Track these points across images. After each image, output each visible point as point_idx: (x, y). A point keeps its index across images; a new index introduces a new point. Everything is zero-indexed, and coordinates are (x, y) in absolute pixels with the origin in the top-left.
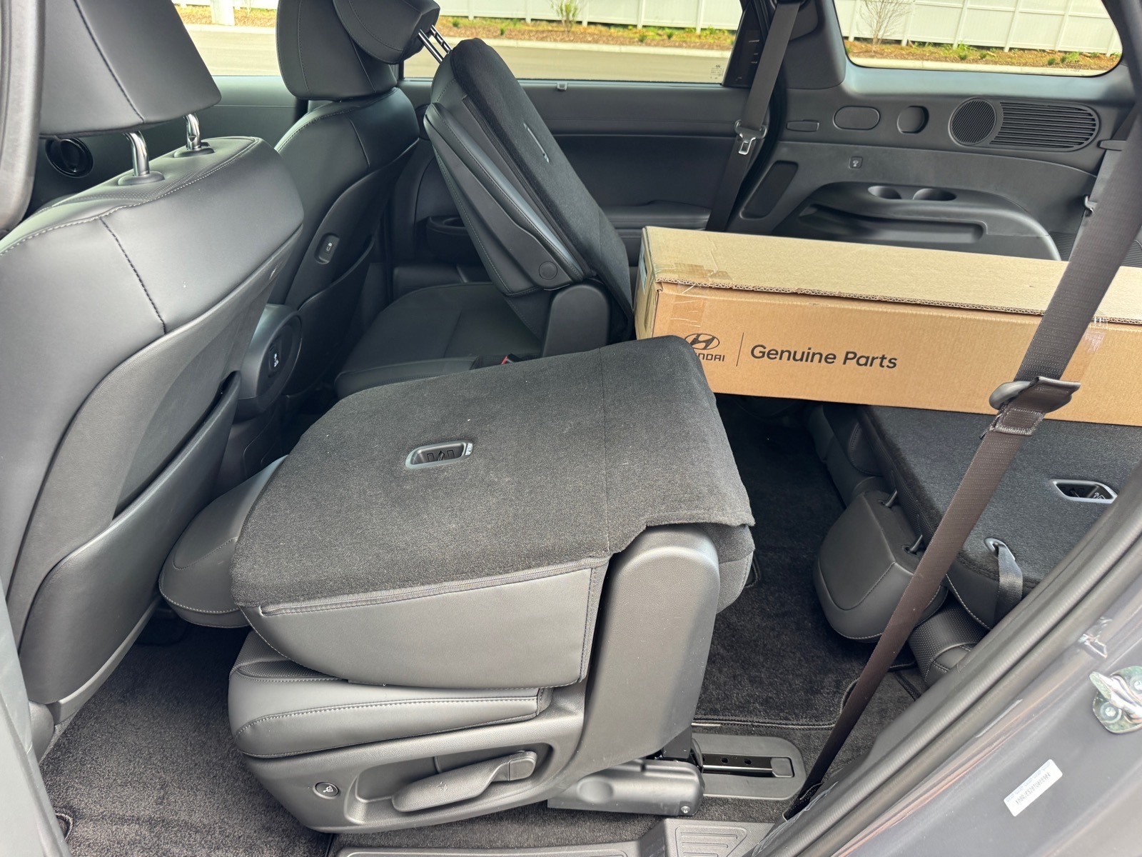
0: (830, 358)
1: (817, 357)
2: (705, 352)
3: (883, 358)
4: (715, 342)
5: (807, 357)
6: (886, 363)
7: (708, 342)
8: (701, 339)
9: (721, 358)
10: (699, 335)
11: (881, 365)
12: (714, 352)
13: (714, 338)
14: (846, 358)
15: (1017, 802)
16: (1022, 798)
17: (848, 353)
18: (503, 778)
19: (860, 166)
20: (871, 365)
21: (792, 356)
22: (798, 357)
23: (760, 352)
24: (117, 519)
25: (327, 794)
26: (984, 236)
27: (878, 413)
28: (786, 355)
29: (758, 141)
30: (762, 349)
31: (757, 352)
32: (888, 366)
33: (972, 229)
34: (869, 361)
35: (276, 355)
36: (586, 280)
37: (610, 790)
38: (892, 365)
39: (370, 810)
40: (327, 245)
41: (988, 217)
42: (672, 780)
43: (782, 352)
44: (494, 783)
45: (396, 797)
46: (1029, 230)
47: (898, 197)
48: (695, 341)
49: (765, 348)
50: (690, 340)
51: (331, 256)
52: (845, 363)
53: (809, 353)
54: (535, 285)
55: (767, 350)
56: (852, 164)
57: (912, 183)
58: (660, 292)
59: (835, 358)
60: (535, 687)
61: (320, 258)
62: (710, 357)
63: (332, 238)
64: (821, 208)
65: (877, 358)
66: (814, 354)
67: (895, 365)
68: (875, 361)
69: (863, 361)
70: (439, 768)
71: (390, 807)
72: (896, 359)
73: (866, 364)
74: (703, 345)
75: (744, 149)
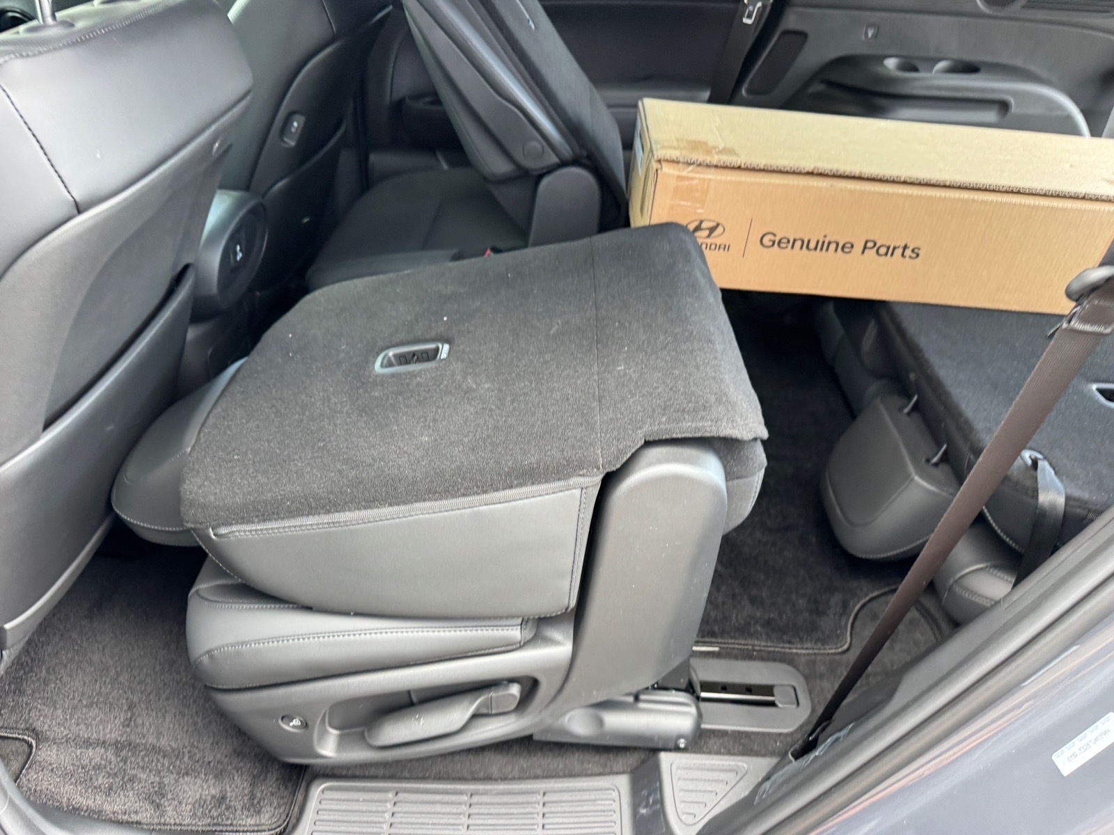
0: (846, 248)
1: (833, 246)
2: (709, 241)
3: (905, 247)
4: (720, 229)
5: (822, 246)
6: (908, 252)
7: (712, 230)
8: (704, 225)
9: (726, 248)
10: (701, 222)
11: (903, 255)
12: (718, 241)
13: (718, 225)
14: (865, 247)
15: (1069, 759)
16: (1074, 755)
17: (866, 242)
18: (484, 711)
19: (875, 36)
20: (892, 254)
21: (806, 245)
22: (812, 245)
23: (770, 240)
24: (49, 430)
25: (294, 727)
26: (1009, 114)
27: (897, 309)
28: (798, 244)
29: (764, 6)
30: (771, 237)
31: (766, 241)
32: (910, 257)
33: (996, 107)
34: (890, 251)
35: (238, 248)
36: (575, 162)
37: (601, 722)
38: (914, 255)
39: (343, 742)
40: (292, 125)
41: (1014, 93)
42: (667, 712)
43: (795, 241)
44: (475, 716)
45: (369, 731)
46: (1060, 107)
47: (915, 69)
48: (698, 228)
49: (775, 235)
50: (691, 227)
51: (297, 136)
52: (863, 252)
53: (823, 242)
54: (519, 167)
55: (777, 239)
56: (866, 34)
57: (932, 54)
58: (659, 171)
59: (852, 246)
60: (518, 617)
61: (286, 139)
62: (713, 247)
63: (297, 117)
64: (831, 84)
65: (899, 247)
66: (829, 243)
67: (918, 255)
68: (896, 251)
69: (883, 250)
70: (415, 699)
71: (362, 739)
72: (919, 249)
73: (886, 254)
74: (707, 232)
75: (749, 16)
